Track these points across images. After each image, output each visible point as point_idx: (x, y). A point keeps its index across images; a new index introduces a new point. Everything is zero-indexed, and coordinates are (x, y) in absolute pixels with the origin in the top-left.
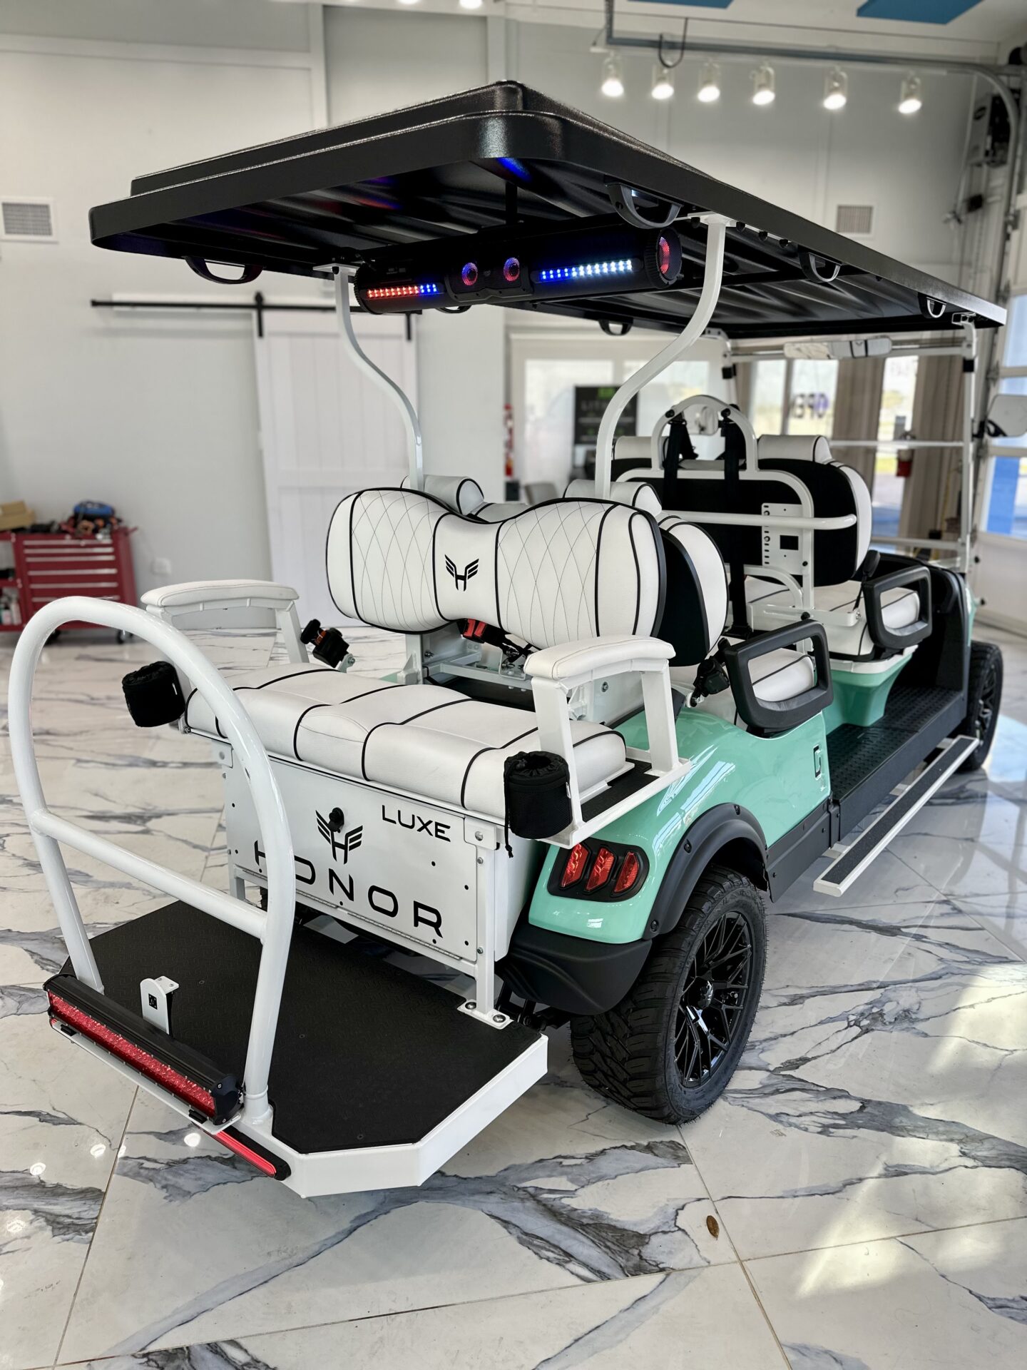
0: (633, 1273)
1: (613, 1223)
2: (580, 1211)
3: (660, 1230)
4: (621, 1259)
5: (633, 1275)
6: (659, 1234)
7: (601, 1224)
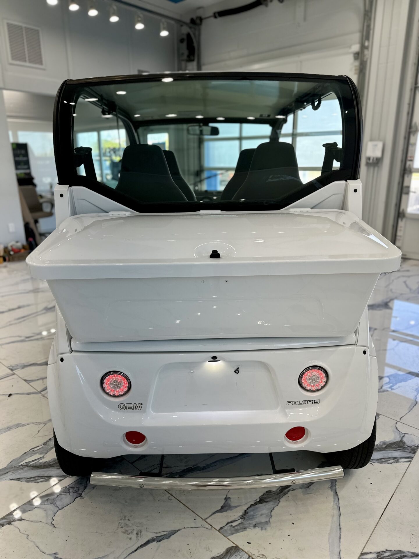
0: (414, 452)
1: (390, 442)
4: (406, 450)
6: (403, 438)
7: (388, 444)
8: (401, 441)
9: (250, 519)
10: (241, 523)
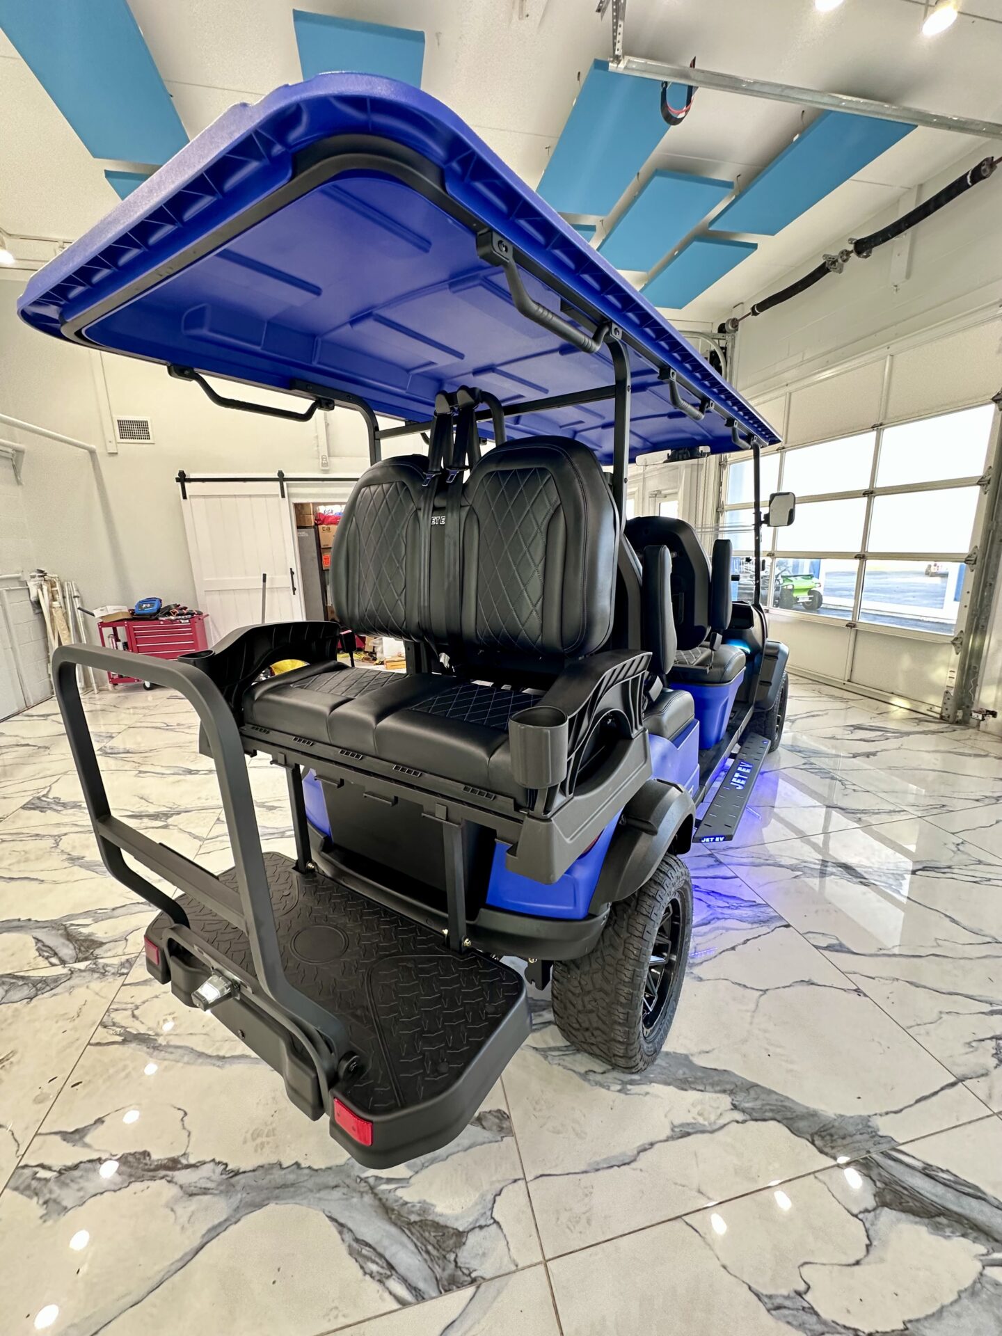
0: (447, 1288)
1: (437, 1219)
2: (409, 1205)
3: (477, 1225)
4: (437, 1267)
5: (446, 1291)
6: (477, 1230)
7: (426, 1220)
8: (460, 1236)
9: (64, 1185)
10: (47, 1180)
